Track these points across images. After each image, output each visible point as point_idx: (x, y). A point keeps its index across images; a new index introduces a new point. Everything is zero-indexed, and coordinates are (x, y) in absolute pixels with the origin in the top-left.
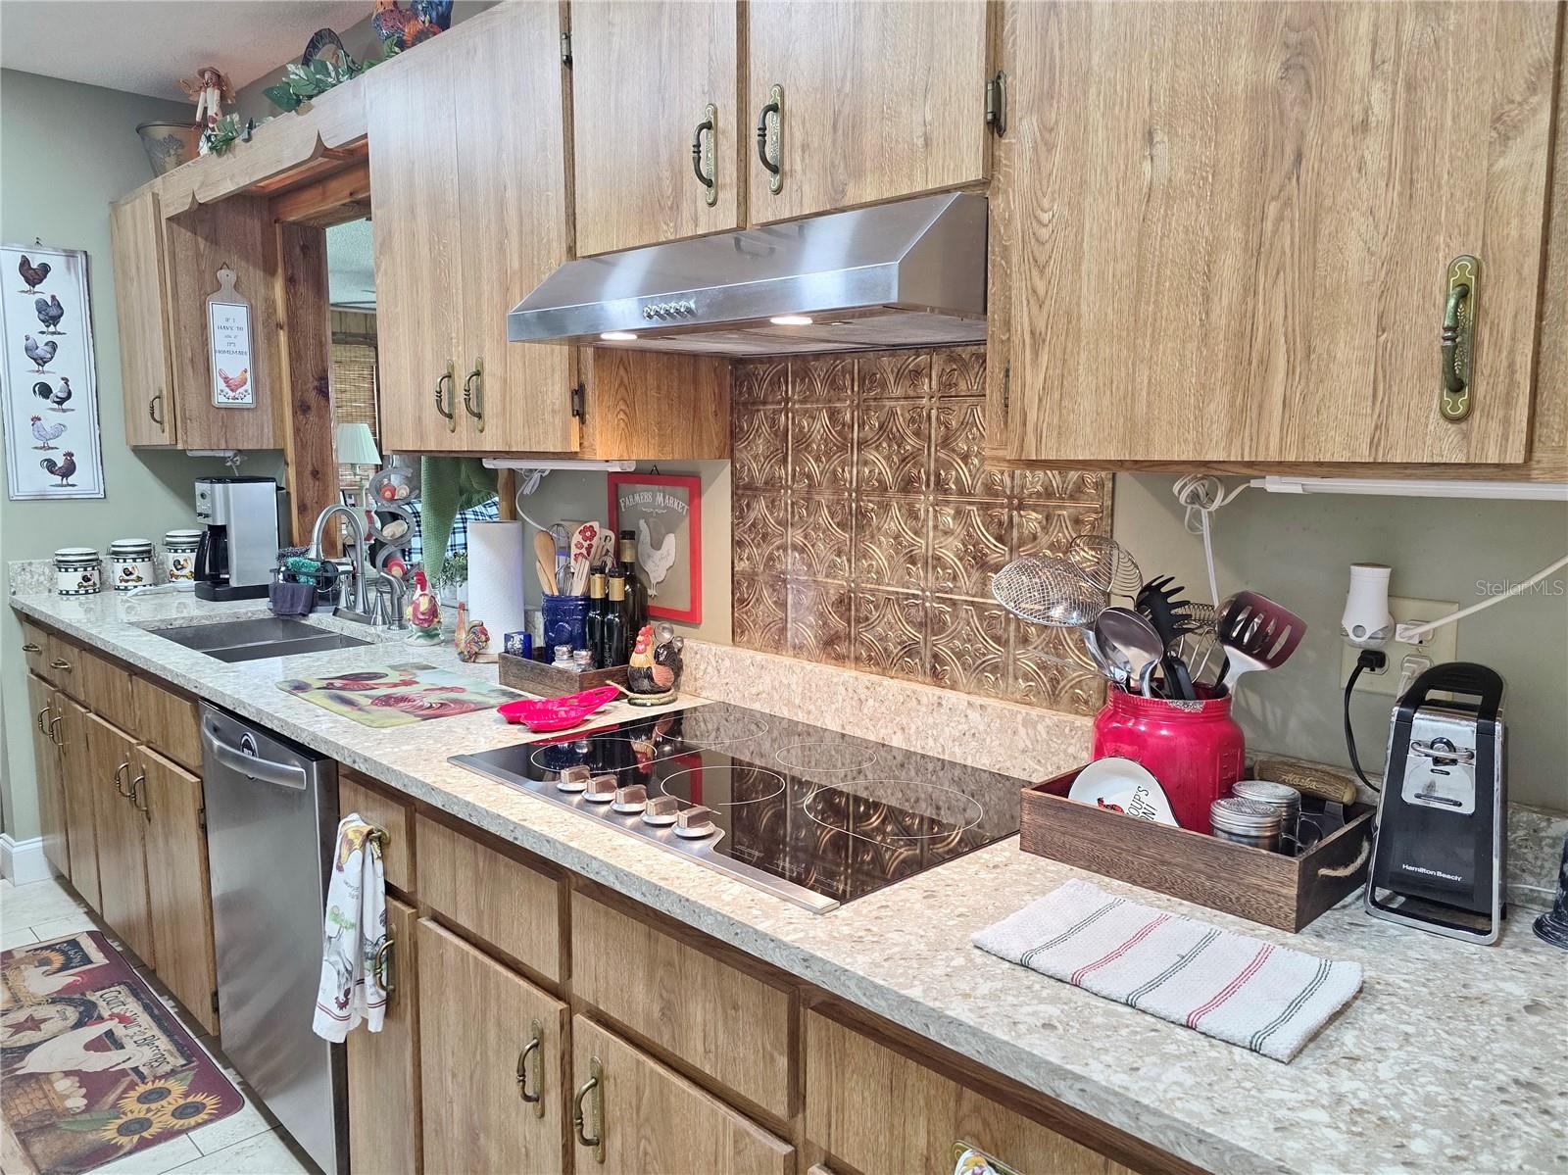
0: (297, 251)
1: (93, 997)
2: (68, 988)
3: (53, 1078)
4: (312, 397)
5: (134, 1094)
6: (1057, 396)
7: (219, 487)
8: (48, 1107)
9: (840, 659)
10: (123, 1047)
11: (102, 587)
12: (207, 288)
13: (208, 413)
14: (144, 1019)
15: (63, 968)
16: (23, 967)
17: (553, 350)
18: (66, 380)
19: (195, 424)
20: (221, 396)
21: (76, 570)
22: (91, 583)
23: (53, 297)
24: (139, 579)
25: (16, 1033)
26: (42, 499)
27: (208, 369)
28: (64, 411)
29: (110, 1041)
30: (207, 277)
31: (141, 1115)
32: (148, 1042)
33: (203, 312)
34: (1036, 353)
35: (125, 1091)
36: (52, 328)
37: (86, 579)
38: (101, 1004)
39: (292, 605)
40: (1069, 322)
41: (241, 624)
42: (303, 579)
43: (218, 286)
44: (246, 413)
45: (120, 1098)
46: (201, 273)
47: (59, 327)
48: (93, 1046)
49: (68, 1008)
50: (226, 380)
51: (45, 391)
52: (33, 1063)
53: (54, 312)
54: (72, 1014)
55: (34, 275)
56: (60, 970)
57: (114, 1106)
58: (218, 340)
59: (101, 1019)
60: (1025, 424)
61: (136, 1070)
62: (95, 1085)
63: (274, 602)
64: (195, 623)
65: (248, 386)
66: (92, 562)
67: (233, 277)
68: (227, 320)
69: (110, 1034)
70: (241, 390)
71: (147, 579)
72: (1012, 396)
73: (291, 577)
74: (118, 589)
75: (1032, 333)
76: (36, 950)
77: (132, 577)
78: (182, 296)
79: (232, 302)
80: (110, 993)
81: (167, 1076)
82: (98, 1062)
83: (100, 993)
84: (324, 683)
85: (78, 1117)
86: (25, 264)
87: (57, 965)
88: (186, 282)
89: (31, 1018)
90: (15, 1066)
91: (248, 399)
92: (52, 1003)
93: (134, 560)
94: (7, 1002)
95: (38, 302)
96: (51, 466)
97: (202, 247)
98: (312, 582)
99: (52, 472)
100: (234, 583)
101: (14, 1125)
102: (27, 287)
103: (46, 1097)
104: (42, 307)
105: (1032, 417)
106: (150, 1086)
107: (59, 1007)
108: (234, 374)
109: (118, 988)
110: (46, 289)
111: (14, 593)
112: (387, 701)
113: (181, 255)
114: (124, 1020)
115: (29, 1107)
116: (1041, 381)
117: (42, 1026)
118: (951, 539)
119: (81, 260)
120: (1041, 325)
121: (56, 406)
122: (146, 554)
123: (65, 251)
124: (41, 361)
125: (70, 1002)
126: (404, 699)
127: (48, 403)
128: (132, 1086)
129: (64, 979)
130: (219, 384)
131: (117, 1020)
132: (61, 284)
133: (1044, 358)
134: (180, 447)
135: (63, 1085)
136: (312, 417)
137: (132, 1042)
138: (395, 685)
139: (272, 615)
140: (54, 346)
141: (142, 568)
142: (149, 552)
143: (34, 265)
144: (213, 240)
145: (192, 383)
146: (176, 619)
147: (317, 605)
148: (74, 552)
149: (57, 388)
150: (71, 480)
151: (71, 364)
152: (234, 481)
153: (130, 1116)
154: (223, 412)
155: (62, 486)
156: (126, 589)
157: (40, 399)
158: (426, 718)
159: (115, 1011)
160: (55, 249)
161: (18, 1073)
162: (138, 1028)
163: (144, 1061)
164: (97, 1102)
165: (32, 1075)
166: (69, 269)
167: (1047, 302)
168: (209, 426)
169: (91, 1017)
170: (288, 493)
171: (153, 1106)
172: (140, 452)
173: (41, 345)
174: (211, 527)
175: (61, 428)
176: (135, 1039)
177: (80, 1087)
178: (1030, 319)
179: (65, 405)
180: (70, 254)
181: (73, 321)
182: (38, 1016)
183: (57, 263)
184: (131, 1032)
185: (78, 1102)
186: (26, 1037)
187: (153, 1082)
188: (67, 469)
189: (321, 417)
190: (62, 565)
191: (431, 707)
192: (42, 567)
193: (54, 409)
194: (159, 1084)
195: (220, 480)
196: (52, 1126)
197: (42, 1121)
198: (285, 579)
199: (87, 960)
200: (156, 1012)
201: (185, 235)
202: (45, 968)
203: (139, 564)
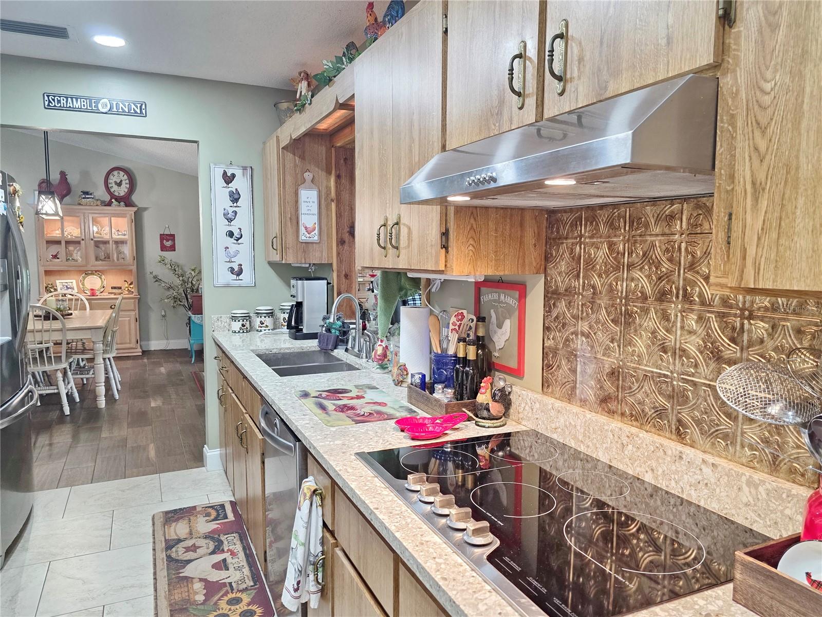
0: (342, 161)
1: (223, 538)
2: (214, 531)
3: (194, 581)
4: (346, 237)
5: (226, 598)
6: (774, 235)
7: (300, 282)
8: (187, 598)
9: (611, 413)
10: (228, 570)
11: (251, 329)
12: (299, 182)
13: (297, 244)
14: (241, 555)
15: (216, 519)
16: (198, 516)
17: (433, 209)
18: (240, 229)
19: (291, 251)
20: (303, 237)
21: (239, 321)
22: (245, 327)
23: (236, 189)
24: (267, 326)
25: (185, 552)
26: (227, 286)
27: (298, 223)
28: (239, 244)
29: (222, 565)
30: (299, 176)
31: (226, 612)
32: (239, 569)
33: (296, 194)
34: (756, 200)
35: (222, 596)
36: (235, 204)
37: (243, 325)
38: (226, 543)
39: (327, 345)
40: (788, 173)
41: (304, 353)
42: (333, 331)
43: (304, 181)
44: (315, 245)
45: (219, 599)
46: (296, 175)
47: (239, 204)
48: (217, 566)
49: (211, 542)
50: (306, 228)
51: (231, 234)
52: (188, 571)
53: (236, 196)
54: (212, 546)
55: (228, 179)
56: (213, 520)
57: (216, 604)
58: (303, 208)
59: (223, 551)
60: (744, 258)
61: (230, 584)
62: (212, 588)
63: (319, 342)
64: (282, 351)
65: (316, 231)
66: (247, 317)
67: (311, 176)
68: (308, 198)
69: (225, 560)
70: (313, 233)
71: (271, 327)
72: (734, 235)
73: (328, 330)
74: (258, 331)
75: (754, 183)
76: (206, 507)
77: (264, 325)
78: (287, 186)
79: (310, 188)
80: (231, 537)
81: (242, 591)
82: (216, 576)
83: (226, 536)
84: (317, 394)
85: (199, 607)
86: (225, 173)
87: (212, 517)
88: (289, 179)
89: (194, 545)
90: (181, 571)
91: (316, 238)
92: (205, 538)
93: (265, 317)
94: (187, 534)
95: (230, 192)
96: (232, 270)
97: (297, 162)
98: (337, 333)
99: (232, 273)
100: (305, 331)
101: (171, 605)
102: (225, 185)
103: (188, 591)
104: (231, 194)
105: (751, 252)
106: (234, 595)
107: (207, 541)
108: (310, 225)
109: (234, 535)
110: (233, 186)
111: (213, 331)
112: (343, 409)
113: (287, 166)
114: (233, 554)
115: (180, 596)
116: (761, 223)
117: (198, 550)
118: (694, 337)
119: (249, 171)
120: (761, 176)
121: (235, 241)
122: (271, 314)
123: (242, 167)
124: (230, 220)
125: (212, 539)
126: (352, 408)
127: (232, 240)
128: (226, 594)
129: (213, 526)
130: (302, 230)
131: (230, 553)
132: (241, 184)
133: (764, 203)
134: (283, 262)
135: (198, 586)
136: (346, 247)
137: (233, 567)
138: (352, 398)
139: (319, 349)
140: (236, 213)
141: (268, 321)
142: (272, 313)
143: (229, 174)
144: (302, 158)
145: (290, 230)
146: (273, 349)
147: (338, 345)
148: (239, 312)
149: (236, 234)
150: (241, 277)
151: (243, 222)
152: (307, 279)
153: (221, 612)
154: (304, 244)
155: (236, 280)
156: (261, 331)
157: (229, 238)
158: (357, 422)
159: (231, 548)
160: (238, 166)
161: (181, 575)
162: (237, 560)
163: (236, 579)
164: (209, 600)
165: (186, 578)
166: (244, 175)
167: (768, 157)
168: (297, 252)
169: (219, 549)
170: (333, 286)
171: (233, 608)
172: (271, 264)
173: (230, 212)
174: (297, 302)
175: (237, 252)
176: (235, 566)
177: (204, 589)
178: (752, 171)
179: (239, 241)
180: (245, 168)
181: (244, 201)
182: (197, 544)
183: (238, 172)
184: (234, 561)
185: (200, 598)
186: (190, 555)
187: (236, 593)
188: (239, 272)
189: (350, 247)
190: (234, 318)
191: (364, 415)
192: (226, 318)
193: (234, 243)
194: (239, 595)
195: (301, 279)
196: (186, 609)
197: (183, 605)
198: (326, 331)
199: (226, 517)
200: (248, 552)
201: (290, 156)
202: (208, 518)
203: (267, 318)
